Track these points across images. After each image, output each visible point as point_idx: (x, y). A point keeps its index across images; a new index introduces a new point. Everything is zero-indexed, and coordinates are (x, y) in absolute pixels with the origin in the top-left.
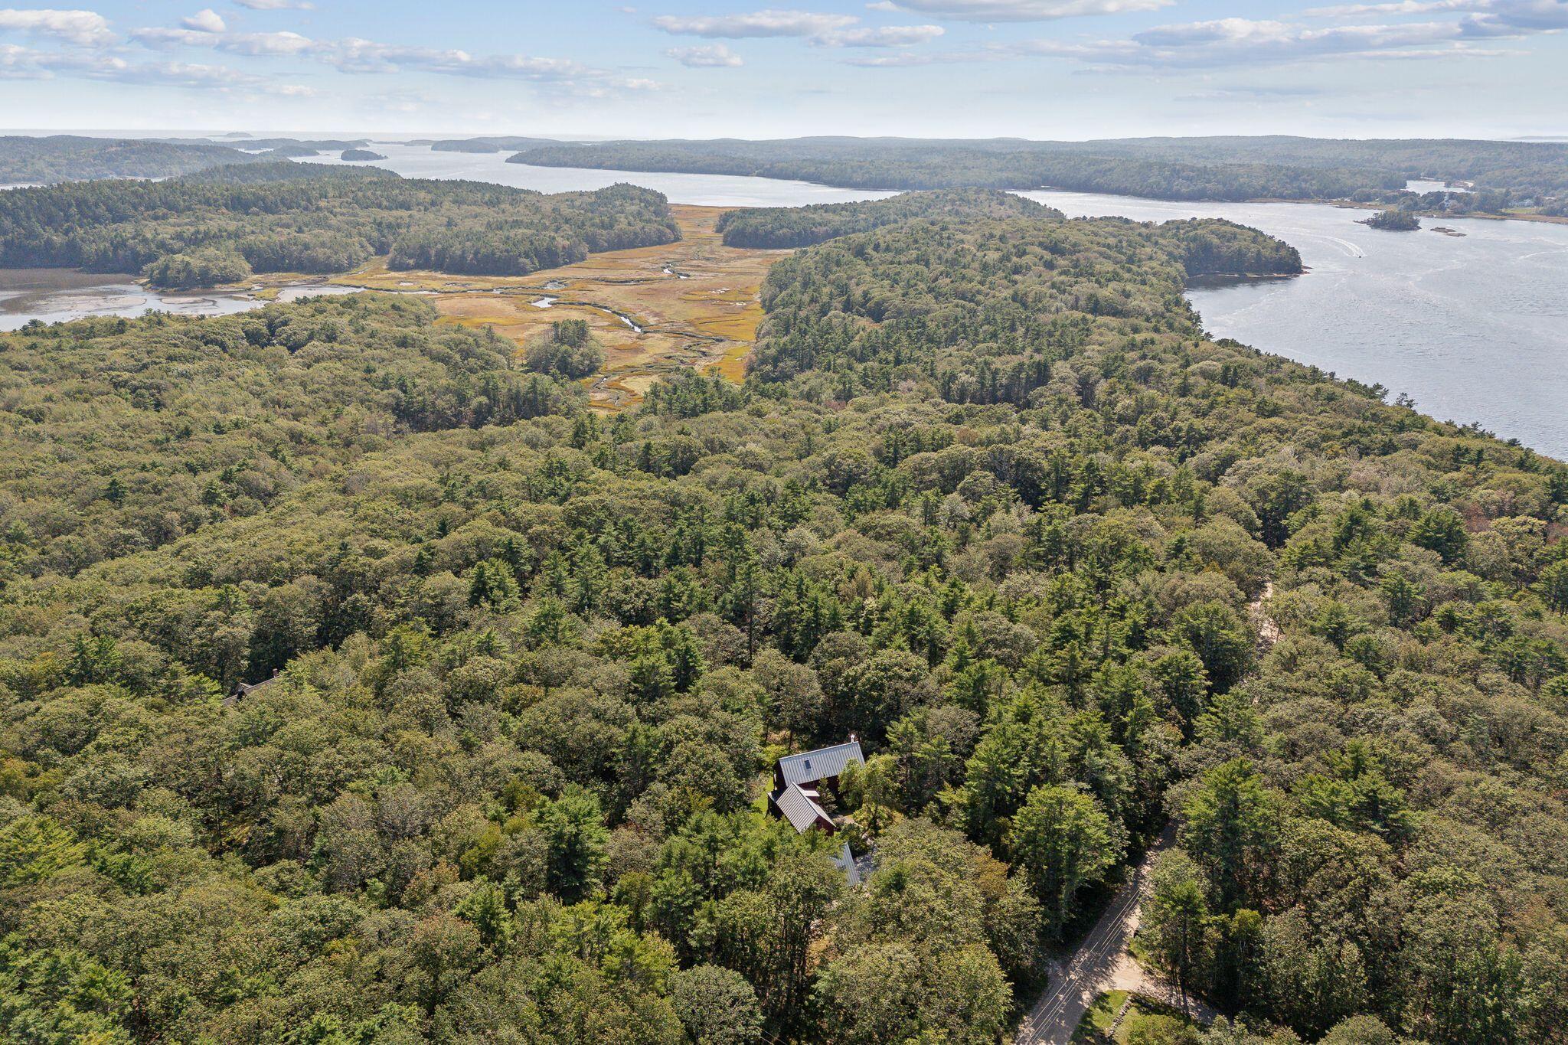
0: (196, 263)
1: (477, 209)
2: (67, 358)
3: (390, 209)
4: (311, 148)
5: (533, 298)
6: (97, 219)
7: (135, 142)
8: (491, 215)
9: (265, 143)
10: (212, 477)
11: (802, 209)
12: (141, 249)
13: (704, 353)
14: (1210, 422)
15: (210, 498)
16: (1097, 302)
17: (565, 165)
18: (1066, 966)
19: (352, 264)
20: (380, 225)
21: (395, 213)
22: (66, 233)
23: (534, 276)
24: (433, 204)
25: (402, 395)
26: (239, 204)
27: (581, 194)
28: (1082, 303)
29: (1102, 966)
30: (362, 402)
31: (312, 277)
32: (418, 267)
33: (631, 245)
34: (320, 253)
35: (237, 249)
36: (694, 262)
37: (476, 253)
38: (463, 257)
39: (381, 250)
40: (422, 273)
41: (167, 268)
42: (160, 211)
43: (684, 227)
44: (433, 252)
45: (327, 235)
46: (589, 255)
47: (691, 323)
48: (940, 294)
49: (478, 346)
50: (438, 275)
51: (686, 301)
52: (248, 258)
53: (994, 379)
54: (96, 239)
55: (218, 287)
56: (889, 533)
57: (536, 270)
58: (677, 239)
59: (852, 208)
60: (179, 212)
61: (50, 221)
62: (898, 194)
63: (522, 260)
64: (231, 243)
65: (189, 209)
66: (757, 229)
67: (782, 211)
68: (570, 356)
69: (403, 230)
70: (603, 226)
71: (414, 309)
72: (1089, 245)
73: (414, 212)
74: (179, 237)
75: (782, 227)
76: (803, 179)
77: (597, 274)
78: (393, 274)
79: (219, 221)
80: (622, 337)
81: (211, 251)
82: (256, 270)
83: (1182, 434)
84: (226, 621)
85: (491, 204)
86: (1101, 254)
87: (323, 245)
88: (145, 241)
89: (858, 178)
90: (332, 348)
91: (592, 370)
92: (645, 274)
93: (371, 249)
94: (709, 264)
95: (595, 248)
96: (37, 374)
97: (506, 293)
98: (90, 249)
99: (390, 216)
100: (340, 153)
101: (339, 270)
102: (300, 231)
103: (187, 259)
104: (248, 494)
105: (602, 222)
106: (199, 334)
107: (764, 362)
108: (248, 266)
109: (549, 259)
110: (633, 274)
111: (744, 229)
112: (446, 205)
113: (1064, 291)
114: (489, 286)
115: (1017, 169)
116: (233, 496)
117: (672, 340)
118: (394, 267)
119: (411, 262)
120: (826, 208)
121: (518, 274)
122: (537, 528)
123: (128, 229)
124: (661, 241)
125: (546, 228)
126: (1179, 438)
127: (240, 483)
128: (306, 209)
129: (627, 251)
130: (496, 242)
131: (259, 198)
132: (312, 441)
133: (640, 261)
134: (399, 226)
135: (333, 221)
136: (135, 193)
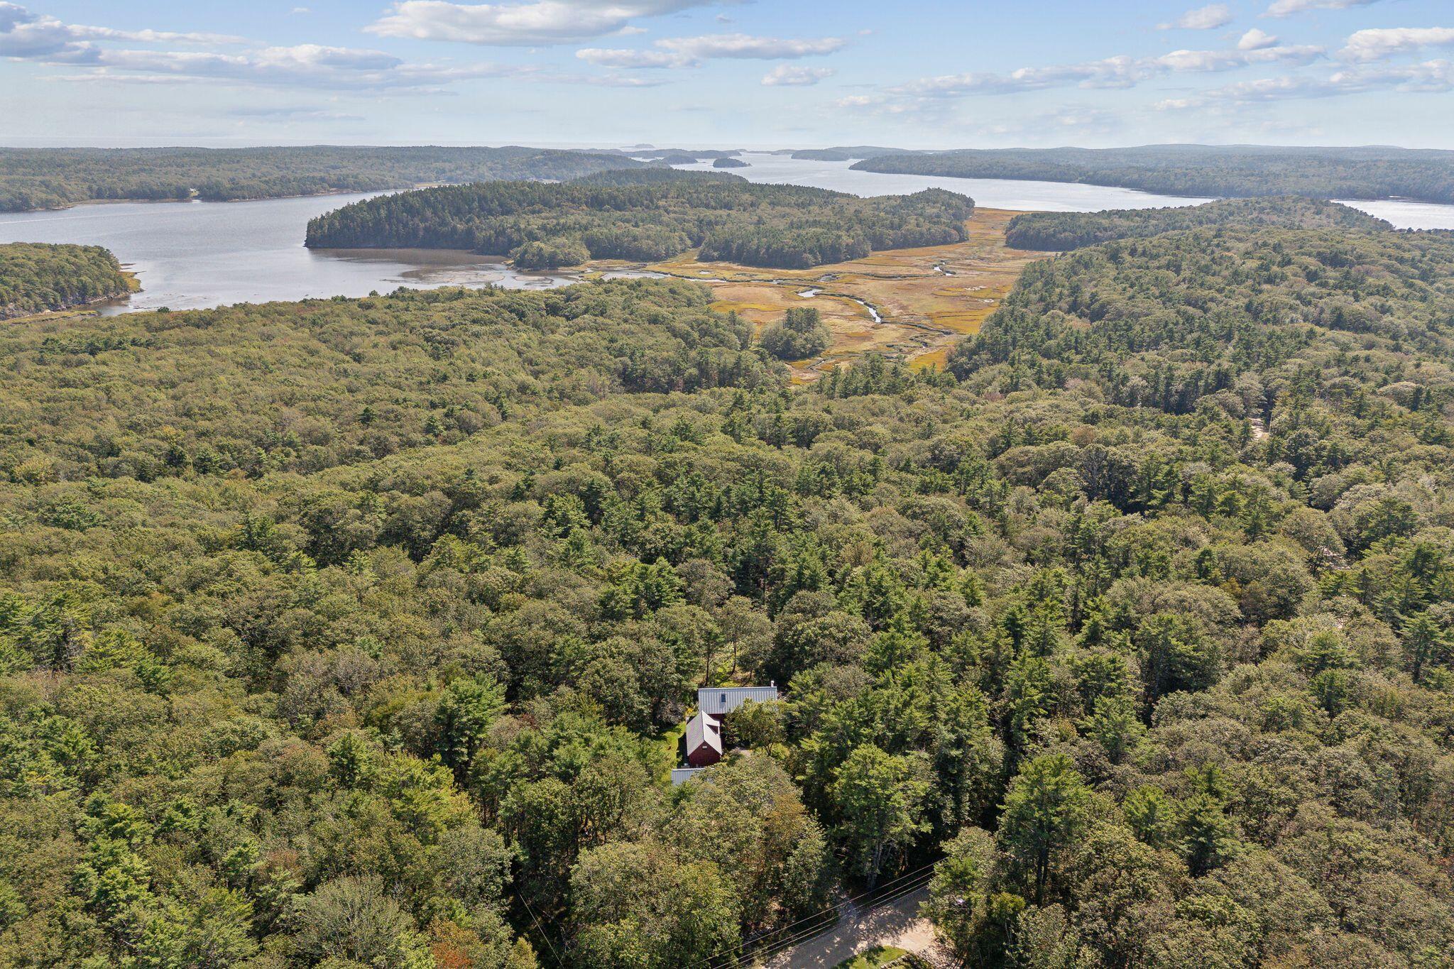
0: (547, 248)
1: (787, 210)
2: (406, 317)
3: (715, 208)
4: (691, 157)
5: (802, 288)
6: (490, 212)
7: (555, 151)
8: (798, 215)
9: (659, 153)
10: (438, 413)
11: (1098, 214)
12: (515, 236)
13: (926, 344)
14: (1359, 444)
15: (430, 429)
16: (1340, 316)
17: (900, 172)
18: (862, 916)
19: (671, 254)
20: (701, 222)
21: (719, 212)
22: (468, 221)
23: (814, 270)
24: (752, 205)
25: (630, 363)
26: (596, 203)
27: (889, 198)
28: (1325, 316)
29: (900, 924)
30: (595, 366)
31: (635, 264)
32: (721, 259)
33: (916, 244)
34: (645, 244)
35: (581, 239)
36: (968, 262)
37: (769, 248)
38: (757, 251)
39: (696, 244)
40: (722, 264)
41: (526, 252)
42: (537, 207)
43: (972, 228)
44: (735, 246)
45: (654, 229)
46: (871, 253)
47: (929, 316)
48: (1170, 300)
49: (717, 326)
50: (735, 266)
51: (937, 296)
52: (589, 246)
53: (1168, 385)
54: (484, 228)
55: (561, 269)
56: (923, 513)
57: (817, 264)
58: (962, 240)
59: (1147, 214)
60: (551, 207)
61: (458, 212)
62: (1209, 201)
63: (805, 255)
64: (578, 235)
65: (559, 205)
66: (1039, 232)
67: (1073, 215)
68: (794, 339)
69: (719, 228)
70: (892, 227)
71: (687, 293)
72: (1376, 257)
73: (733, 213)
74: (544, 228)
75: (1065, 231)
76: (1124, 185)
77: (870, 270)
78: (700, 264)
79: (578, 216)
80: (860, 326)
81: (560, 240)
82: (593, 257)
83: (1325, 453)
84: (361, 518)
85: (802, 205)
86: (1387, 267)
87: (648, 237)
88: (519, 230)
89: (1180, 185)
90: (595, 322)
91: (814, 352)
92: (915, 271)
93: (689, 242)
94: (981, 264)
95: (879, 245)
96: (381, 327)
97: (782, 284)
98: (480, 235)
99: (709, 214)
100: (712, 161)
101: (657, 258)
102: (636, 225)
103: (542, 245)
104: (460, 429)
105: (892, 223)
106: (507, 303)
107: (962, 354)
108: (586, 253)
109: (832, 255)
110: (904, 271)
111: (1026, 231)
112: (764, 205)
113: (1310, 303)
114: (770, 277)
115: (1364, 178)
116: (448, 428)
117: (902, 331)
118: (703, 258)
119: (716, 254)
120: (1120, 214)
121: (801, 268)
122: (625, 474)
123: (511, 220)
124: (945, 240)
125: (838, 228)
126: (1319, 457)
127: (458, 419)
128: (647, 207)
129: (911, 250)
130: (788, 239)
131: (612, 197)
132: (534, 393)
133: (915, 261)
134: (717, 223)
135: (665, 218)
136: (522, 192)
